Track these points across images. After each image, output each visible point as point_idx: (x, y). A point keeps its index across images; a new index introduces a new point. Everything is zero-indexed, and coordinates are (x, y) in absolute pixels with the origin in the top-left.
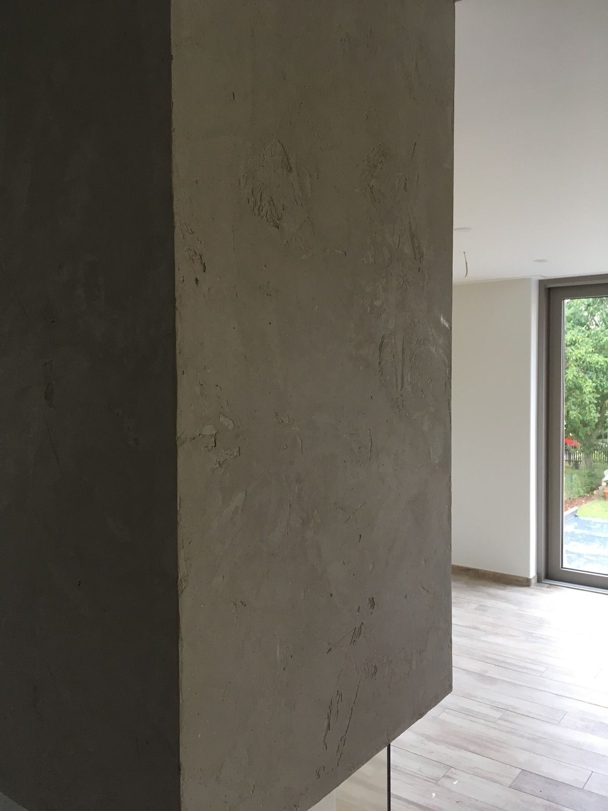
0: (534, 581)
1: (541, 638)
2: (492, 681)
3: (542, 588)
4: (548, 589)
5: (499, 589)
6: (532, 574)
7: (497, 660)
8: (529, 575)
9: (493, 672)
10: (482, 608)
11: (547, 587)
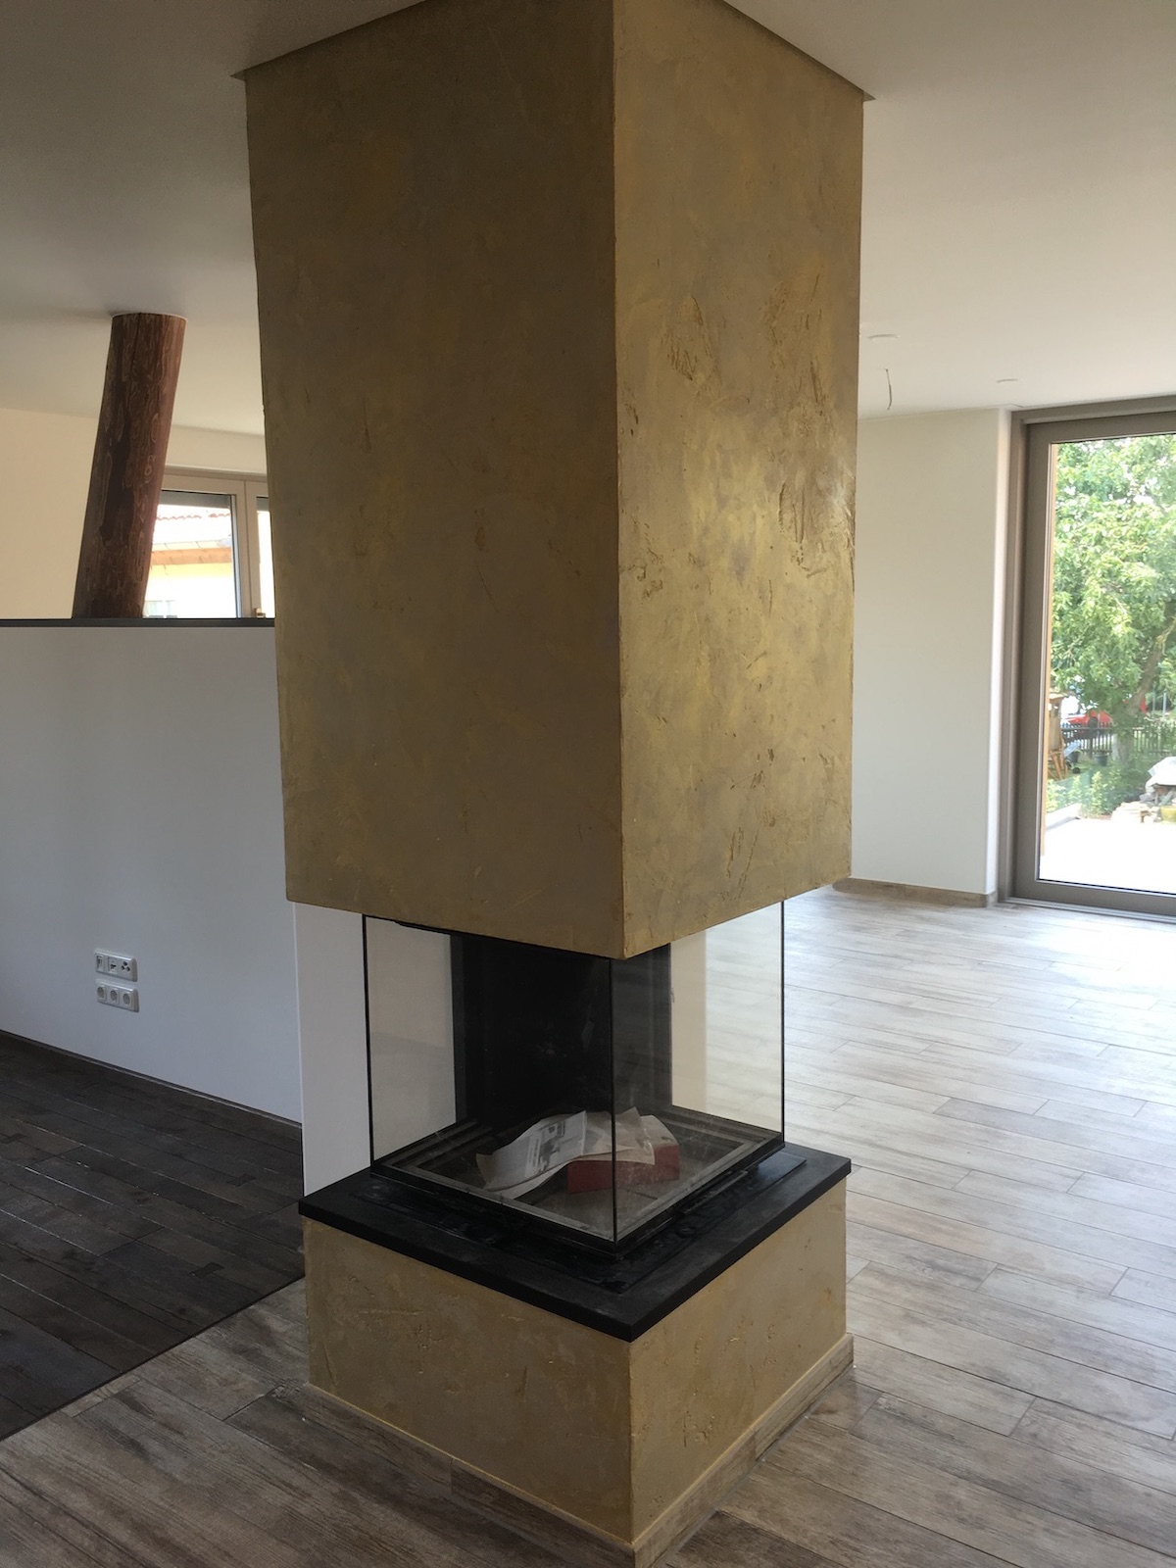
0: (992, 900)
1: (995, 966)
2: (918, 1012)
3: (1005, 909)
4: (1014, 911)
5: (937, 911)
6: (990, 888)
7: (925, 991)
8: (984, 888)
9: (918, 1003)
10: (908, 934)
11: (1013, 908)
